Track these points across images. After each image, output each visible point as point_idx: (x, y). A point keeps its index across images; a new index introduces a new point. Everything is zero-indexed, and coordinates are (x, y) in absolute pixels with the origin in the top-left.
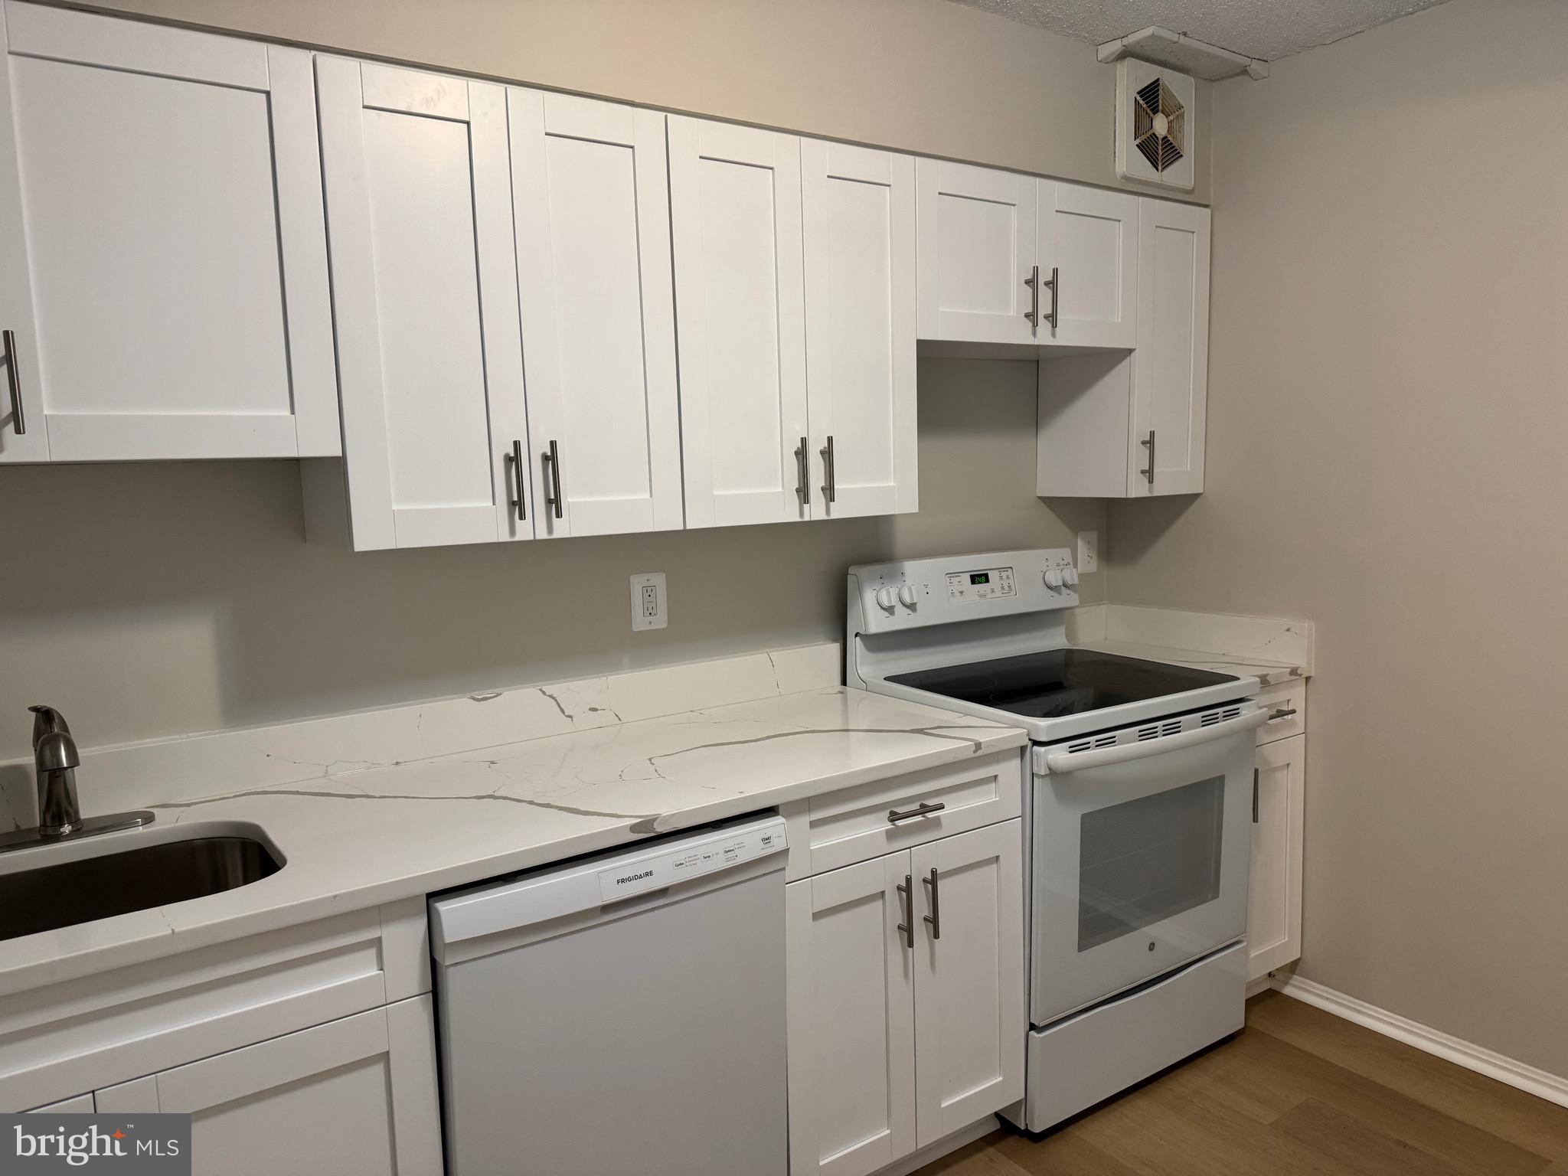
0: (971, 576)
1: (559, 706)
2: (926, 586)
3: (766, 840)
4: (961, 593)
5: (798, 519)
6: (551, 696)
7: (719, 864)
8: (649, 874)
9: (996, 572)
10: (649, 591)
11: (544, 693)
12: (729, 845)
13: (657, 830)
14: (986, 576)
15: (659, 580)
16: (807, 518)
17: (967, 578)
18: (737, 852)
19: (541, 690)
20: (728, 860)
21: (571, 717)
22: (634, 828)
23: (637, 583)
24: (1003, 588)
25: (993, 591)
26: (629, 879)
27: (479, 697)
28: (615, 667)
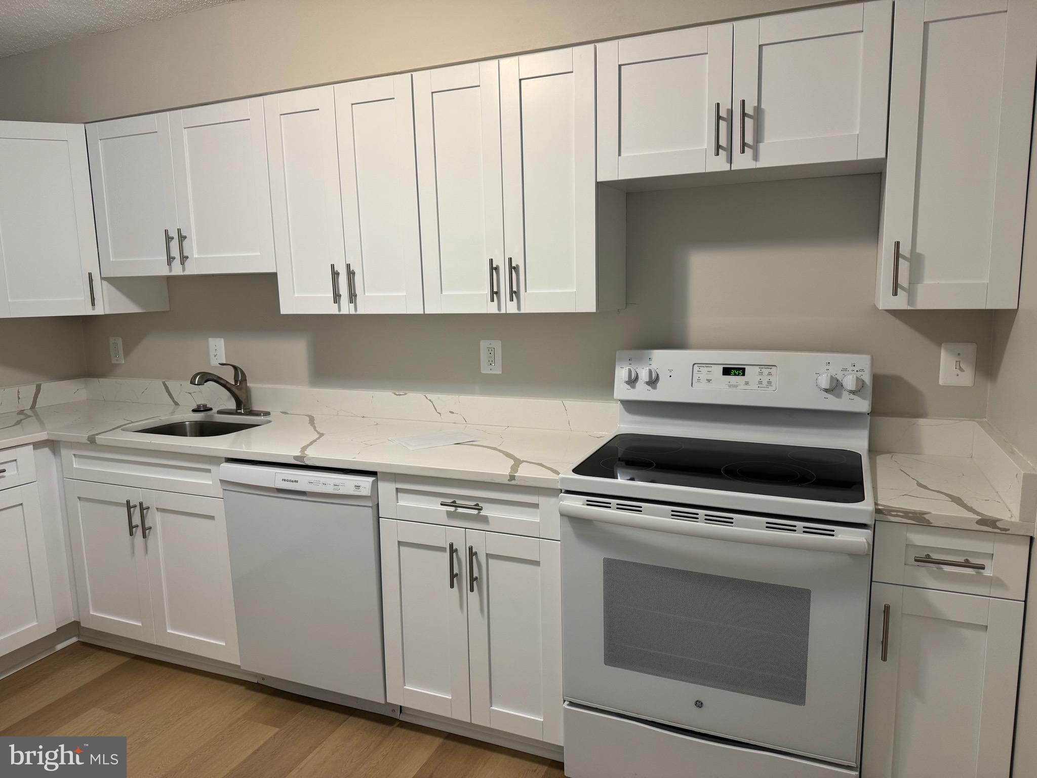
0: (723, 368)
1: (434, 406)
2: (670, 371)
3: (358, 487)
4: (709, 381)
5: (497, 312)
6: (430, 400)
7: (330, 490)
8: (296, 481)
9: (757, 369)
10: (491, 351)
11: (427, 398)
12: (337, 482)
13: (306, 462)
14: (744, 370)
15: (497, 345)
16: (503, 311)
17: (720, 369)
18: (340, 487)
19: (425, 396)
20: (334, 489)
21: (440, 413)
22: (296, 458)
23: (484, 345)
24: (760, 382)
25: (747, 383)
26: (288, 481)
27: (397, 393)
28: (471, 392)
